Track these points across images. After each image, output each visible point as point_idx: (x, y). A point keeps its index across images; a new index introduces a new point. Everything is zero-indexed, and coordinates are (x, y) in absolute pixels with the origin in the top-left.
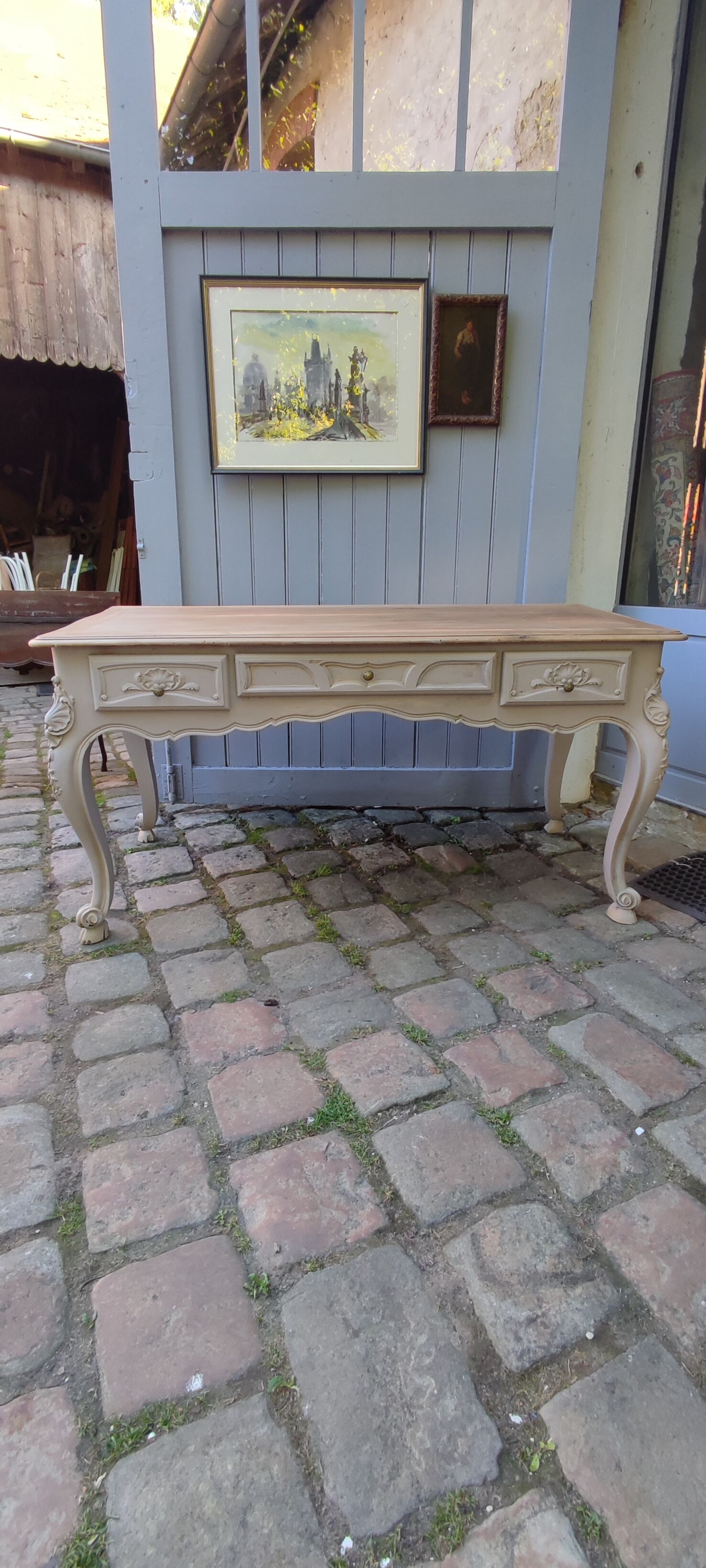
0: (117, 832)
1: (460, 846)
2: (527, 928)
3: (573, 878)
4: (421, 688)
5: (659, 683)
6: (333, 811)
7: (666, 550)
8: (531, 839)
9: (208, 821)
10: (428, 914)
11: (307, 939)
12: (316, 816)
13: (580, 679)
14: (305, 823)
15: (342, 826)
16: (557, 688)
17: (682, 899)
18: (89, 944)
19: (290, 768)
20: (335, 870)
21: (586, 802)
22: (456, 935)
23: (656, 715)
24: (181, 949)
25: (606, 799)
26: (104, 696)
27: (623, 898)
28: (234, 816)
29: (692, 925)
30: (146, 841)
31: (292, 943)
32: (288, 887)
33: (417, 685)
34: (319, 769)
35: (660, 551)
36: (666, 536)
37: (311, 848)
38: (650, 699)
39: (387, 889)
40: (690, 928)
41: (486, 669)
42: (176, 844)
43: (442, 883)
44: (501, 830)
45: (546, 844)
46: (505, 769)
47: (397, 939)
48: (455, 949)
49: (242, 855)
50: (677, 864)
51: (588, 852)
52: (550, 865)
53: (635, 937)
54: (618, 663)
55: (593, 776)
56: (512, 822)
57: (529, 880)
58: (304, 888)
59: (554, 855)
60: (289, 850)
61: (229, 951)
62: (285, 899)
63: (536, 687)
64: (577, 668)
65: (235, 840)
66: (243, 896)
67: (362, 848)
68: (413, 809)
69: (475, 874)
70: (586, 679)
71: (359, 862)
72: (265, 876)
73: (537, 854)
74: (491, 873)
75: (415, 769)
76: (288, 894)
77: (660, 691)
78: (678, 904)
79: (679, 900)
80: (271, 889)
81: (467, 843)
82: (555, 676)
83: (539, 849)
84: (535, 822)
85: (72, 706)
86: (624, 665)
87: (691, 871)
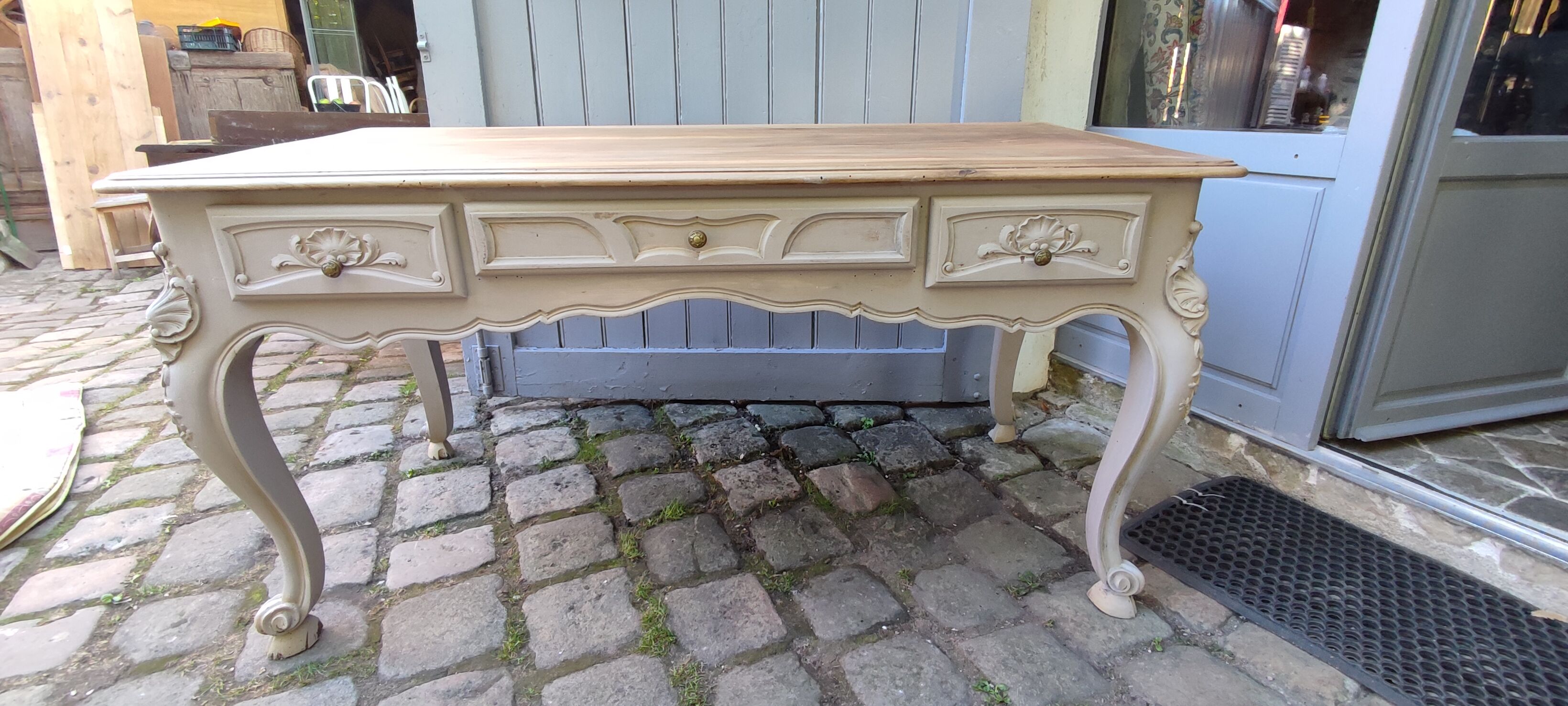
0: (410, 439)
1: (873, 465)
2: (968, 623)
3: (1031, 520)
4: (790, 259)
5: (1191, 249)
6: (705, 406)
7: (1160, 49)
8: (971, 452)
9: (534, 423)
10: (817, 594)
11: (623, 650)
12: (680, 415)
13: (1062, 242)
14: (664, 425)
15: (711, 432)
16: (1022, 258)
17: (1200, 567)
18: (279, 657)
19: (648, 350)
20: (689, 510)
21: (1043, 390)
22: (855, 640)
23: (1186, 301)
24: (419, 669)
25: (1070, 387)
26: (241, 277)
27: (1118, 581)
28: (570, 413)
29: (1223, 620)
30: (437, 458)
31: (595, 658)
32: (615, 540)
33: (784, 255)
34: (685, 350)
35: (1150, 51)
36: (1161, 28)
37: (663, 468)
38: (1177, 276)
39: (761, 545)
40: (1221, 626)
41: (902, 226)
42: (479, 462)
43: (843, 532)
44: (930, 437)
45: (992, 460)
46: (935, 350)
47: (765, 648)
48: (853, 673)
49: (563, 482)
50: (1185, 502)
51: (1050, 473)
52: (998, 494)
53: (1137, 644)
54: (1126, 216)
55: (1052, 356)
56: (944, 424)
57: (968, 523)
58: (638, 545)
59: (1005, 478)
60: (632, 472)
61: (493, 674)
62: (605, 565)
63: (987, 256)
64: (1057, 223)
65: (560, 455)
66: (542, 562)
67: (734, 470)
68: (812, 403)
69: (892, 514)
70: (1071, 242)
71: (726, 494)
72: (586, 520)
73: (980, 477)
74: (915, 511)
75: (815, 351)
76: (613, 556)
77: (1192, 261)
78: (1195, 577)
79: (1196, 570)
80: (589, 545)
81: (883, 460)
82: (1019, 237)
83: (983, 467)
84: (975, 424)
85: (195, 293)
86: (1137, 219)
87: (1206, 515)
